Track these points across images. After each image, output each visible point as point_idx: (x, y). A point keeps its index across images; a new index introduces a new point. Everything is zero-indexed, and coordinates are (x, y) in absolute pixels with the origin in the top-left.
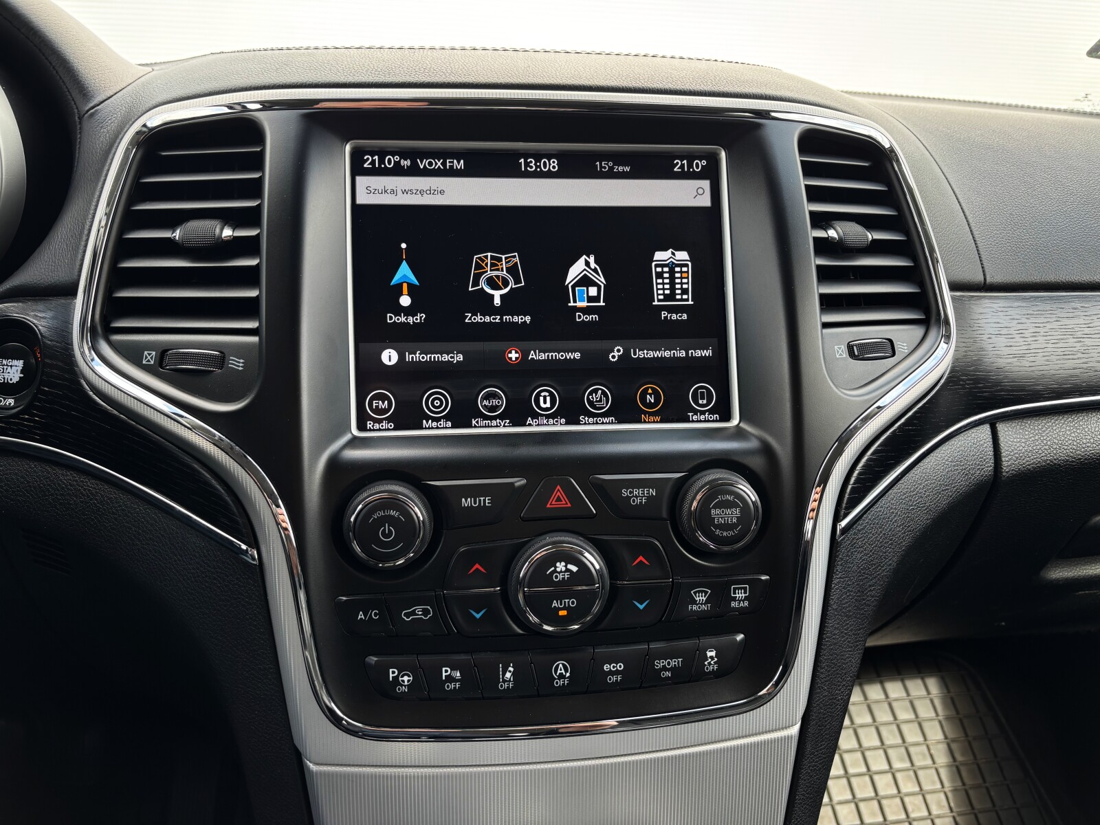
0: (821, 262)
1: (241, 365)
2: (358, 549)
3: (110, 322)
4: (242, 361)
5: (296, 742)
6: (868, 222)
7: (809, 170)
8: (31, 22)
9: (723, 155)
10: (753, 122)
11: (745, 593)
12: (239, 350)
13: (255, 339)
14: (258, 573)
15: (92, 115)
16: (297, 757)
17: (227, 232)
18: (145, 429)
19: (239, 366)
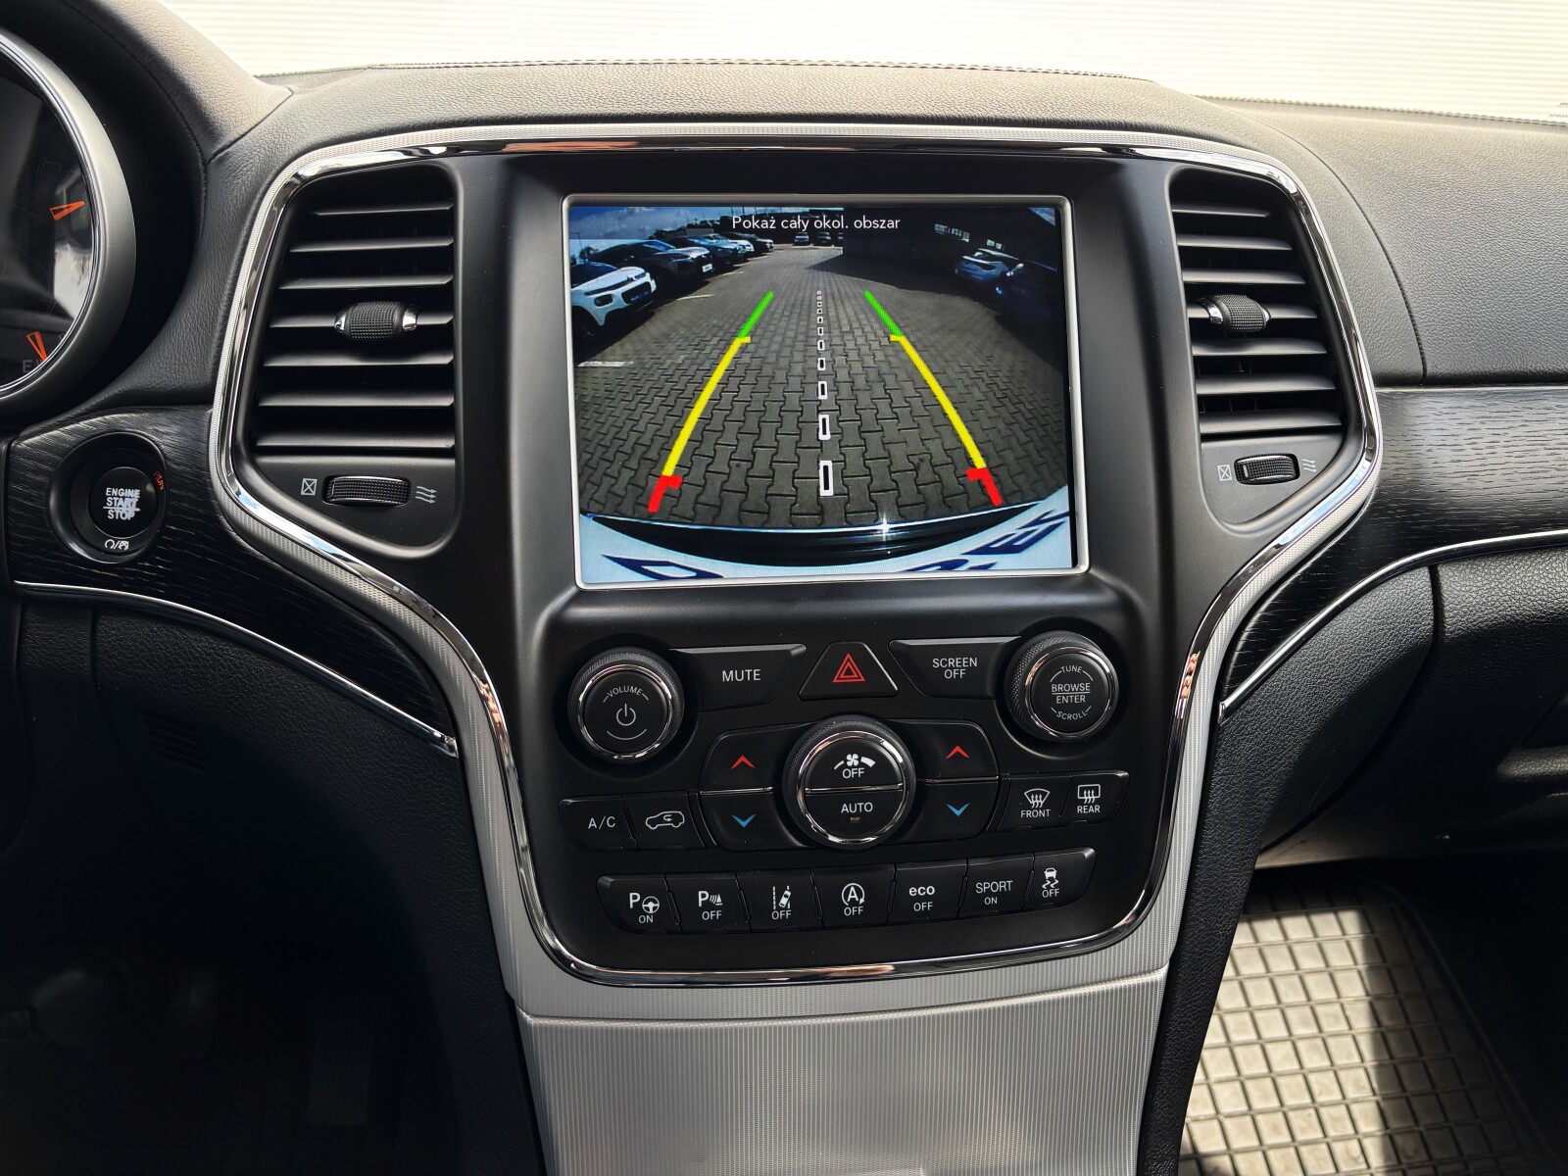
0: (1199, 351)
1: (432, 496)
2: (589, 738)
3: (256, 440)
4: (433, 491)
5: (509, 990)
6: (1263, 295)
7: (1184, 225)
8: (139, 36)
9: (1068, 207)
10: (1108, 162)
11: (1096, 794)
12: (430, 477)
13: (451, 462)
14: (458, 769)
15: (221, 160)
16: (510, 1006)
17: (409, 320)
18: (305, 582)
19: (429, 499)
